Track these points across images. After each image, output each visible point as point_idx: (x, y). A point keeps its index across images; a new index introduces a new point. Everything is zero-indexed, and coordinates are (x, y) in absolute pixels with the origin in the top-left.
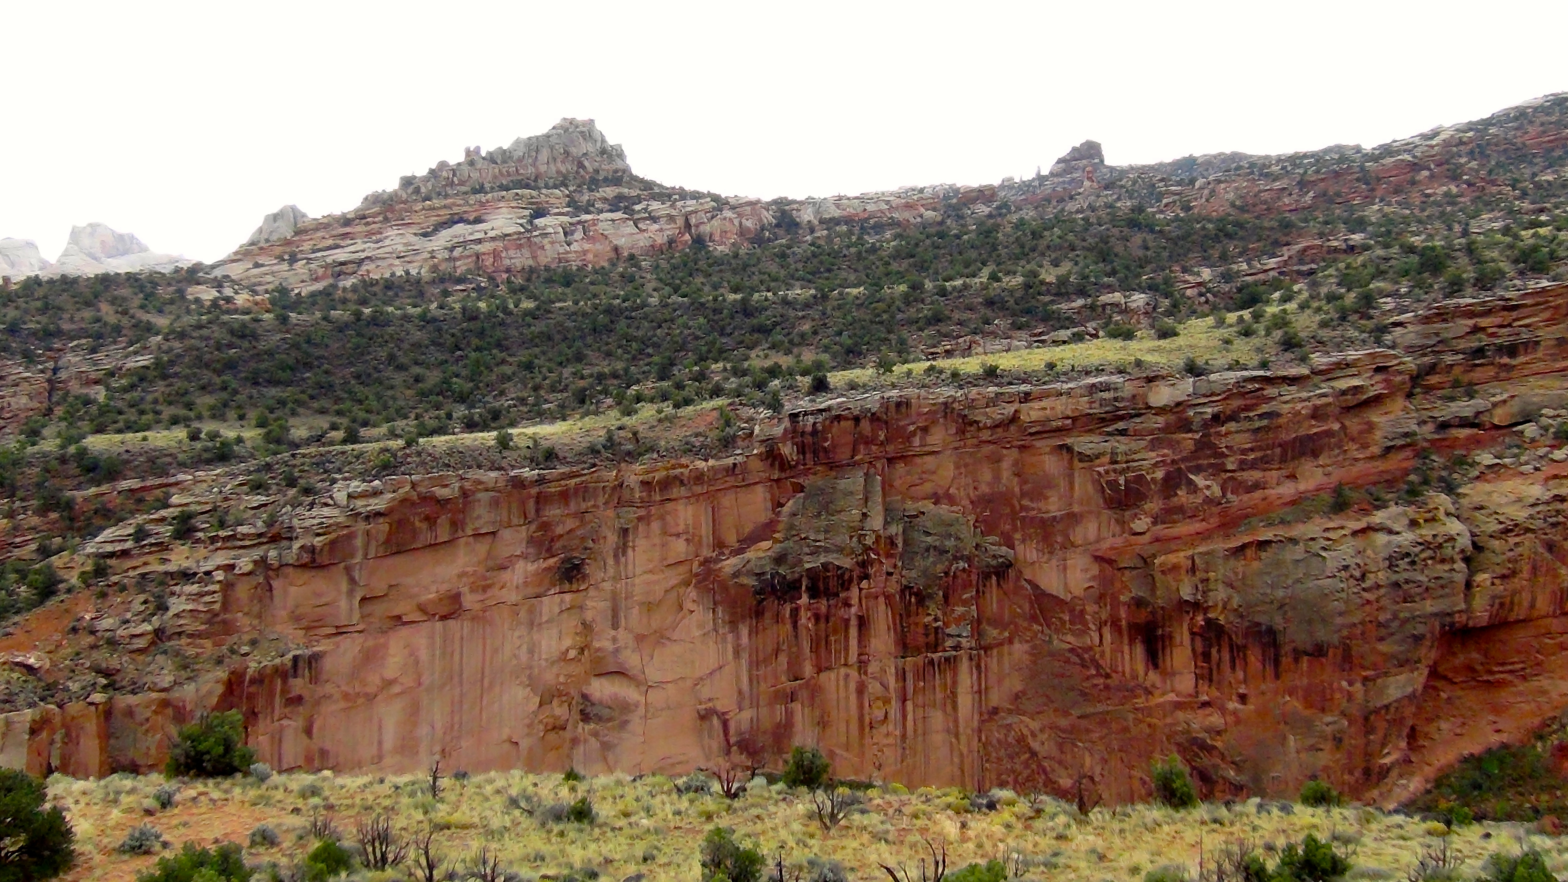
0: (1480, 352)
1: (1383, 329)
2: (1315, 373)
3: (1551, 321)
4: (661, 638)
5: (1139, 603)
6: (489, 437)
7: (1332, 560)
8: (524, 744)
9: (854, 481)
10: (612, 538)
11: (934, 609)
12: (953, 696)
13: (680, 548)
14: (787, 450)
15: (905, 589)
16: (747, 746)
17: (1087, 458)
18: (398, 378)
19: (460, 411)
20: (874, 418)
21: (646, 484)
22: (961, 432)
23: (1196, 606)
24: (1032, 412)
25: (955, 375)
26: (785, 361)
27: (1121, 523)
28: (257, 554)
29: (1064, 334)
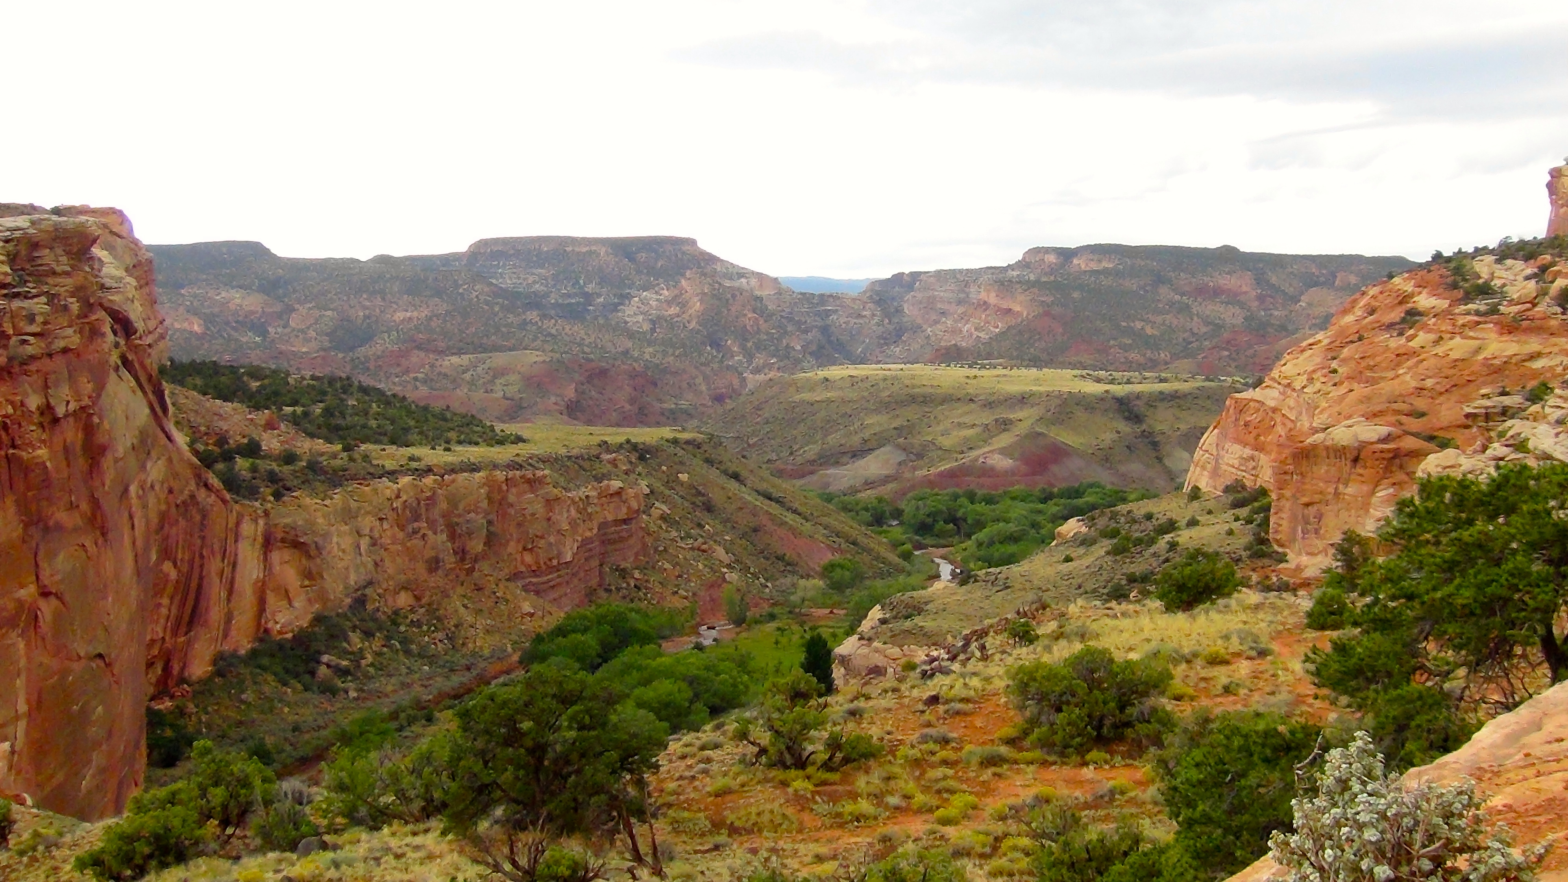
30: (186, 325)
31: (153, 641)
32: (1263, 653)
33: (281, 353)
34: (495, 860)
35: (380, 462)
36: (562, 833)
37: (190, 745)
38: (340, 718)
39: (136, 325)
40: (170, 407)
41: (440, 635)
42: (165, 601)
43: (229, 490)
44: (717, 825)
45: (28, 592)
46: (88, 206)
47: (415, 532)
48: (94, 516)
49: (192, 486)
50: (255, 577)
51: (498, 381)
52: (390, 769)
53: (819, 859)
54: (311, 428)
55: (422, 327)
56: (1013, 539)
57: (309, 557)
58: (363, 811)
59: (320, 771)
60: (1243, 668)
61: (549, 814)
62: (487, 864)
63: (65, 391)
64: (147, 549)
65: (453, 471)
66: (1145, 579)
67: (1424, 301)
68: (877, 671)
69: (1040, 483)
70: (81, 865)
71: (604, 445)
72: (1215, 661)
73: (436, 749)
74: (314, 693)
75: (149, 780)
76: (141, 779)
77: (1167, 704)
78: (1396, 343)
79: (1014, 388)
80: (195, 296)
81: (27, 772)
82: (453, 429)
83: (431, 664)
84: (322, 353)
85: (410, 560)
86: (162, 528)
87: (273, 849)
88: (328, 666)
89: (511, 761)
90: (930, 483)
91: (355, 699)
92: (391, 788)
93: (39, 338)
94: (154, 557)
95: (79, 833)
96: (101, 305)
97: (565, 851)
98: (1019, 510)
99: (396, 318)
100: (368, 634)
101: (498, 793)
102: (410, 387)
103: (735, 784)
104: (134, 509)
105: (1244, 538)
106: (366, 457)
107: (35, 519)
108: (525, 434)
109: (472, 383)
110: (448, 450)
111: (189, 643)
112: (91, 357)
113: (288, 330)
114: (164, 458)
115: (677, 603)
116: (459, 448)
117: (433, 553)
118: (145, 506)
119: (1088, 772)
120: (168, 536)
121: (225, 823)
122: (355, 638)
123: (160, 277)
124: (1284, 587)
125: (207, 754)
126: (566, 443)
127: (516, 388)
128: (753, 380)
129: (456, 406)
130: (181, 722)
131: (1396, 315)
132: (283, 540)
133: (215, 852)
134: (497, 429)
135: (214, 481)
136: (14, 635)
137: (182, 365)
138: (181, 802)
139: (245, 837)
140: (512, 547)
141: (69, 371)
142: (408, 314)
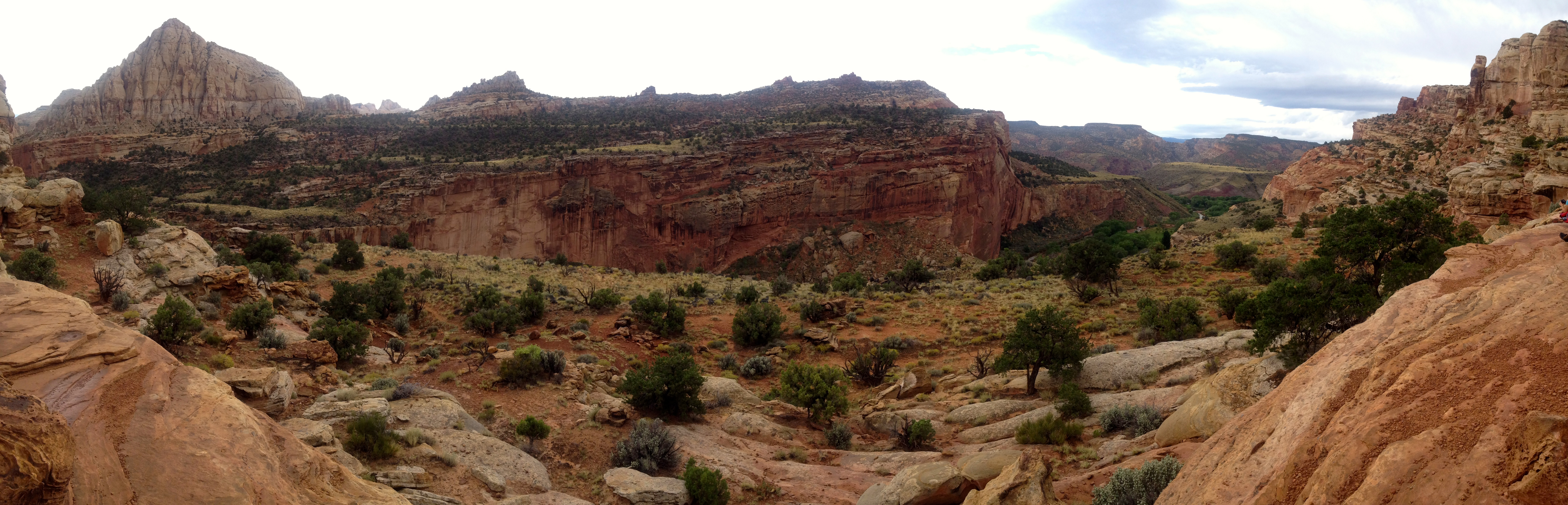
0: (747, 154)
1: (724, 146)
2: (706, 157)
3: (764, 147)
4: (526, 221)
5: (657, 217)
6: (482, 163)
7: (708, 208)
8: (487, 247)
9: (582, 181)
10: (514, 193)
11: (602, 217)
12: (606, 241)
13: (533, 196)
14: (564, 171)
15: (594, 211)
16: (548, 251)
17: (644, 177)
18: (459, 145)
19: (476, 155)
20: (588, 162)
21: (524, 178)
22: (612, 168)
23: (672, 219)
24: (631, 163)
25: (611, 152)
26: (565, 145)
27: (654, 195)
28: (420, 191)
29: (641, 142)
30: (1016, 142)
31: (1003, 220)
32: (1281, 243)
33: (1038, 150)
34: (1074, 288)
35: (1061, 180)
36: (1092, 282)
37: (1008, 247)
38: (1045, 243)
39: (1003, 142)
40: (1010, 162)
41: (1072, 224)
42: (1007, 210)
43: (1023, 184)
44: (1134, 283)
45: (975, 206)
46: (995, 111)
47: (1068, 198)
48: (991, 188)
49: (1015, 183)
50: (1028, 206)
51: (1091, 161)
53: (1160, 294)
54: (1044, 170)
55: (1073, 145)
56: (1219, 209)
57: (1042, 202)
59: (1036, 257)
60: (1276, 247)
61: (1089, 277)
62: (1072, 289)
63: (987, 157)
64: (1003, 197)
65: (1078, 183)
66: (1252, 221)
67: (1322, 154)
68: (1182, 241)
69: (1227, 196)
70: (975, 275)
71: (1116, 179)
72: (1269, 245)
73: (1065, 255)
74: (1040, 236)
75: (997, 254)
76: (995, 253)
77: (1256, 256)
78: (1315, 165)
79: (1221, 171)
80: (1019, 134)
82: (1079, 172)
83: (1070, 231)
84: (1048, 151)
85: (1066, 205)
86: (1007, 192)
87: (1020, 278)
88: (1045, 230)
89: (1081, 261)
90: (1198, 194)
91: (1050, 238)
92: (1052, 264)
93: (982, 144)
94: (1005, 200)
95: (977, 266)
96: (996, 136)
97: (1093, 286)
98: (1220, 202)
100: (1055, 223)
101: (1077, 270)
102: (1069, 161)
103: (1140, 272)
104: (1001, 187)
105: (1276, 212)
106: (1057, 178)
107: (978, 188)
108: (1096, 175)
109: (1085, 161)
110: (1078, 177)
111: (1012, 221)
112: (993, 149)
113: (1040, 145)
114: (1008, 175)
115: (1132, 221)
116: (1080, 177)
118: (1003, 187)
119: (1234, 274)
120: (1008, 195)
122: (1052, 223)
123: (1010, 129)
124: (1285, 225)
126: (1107, 178)
127: (1095, 163)
128: (1154, 164)
129: (1080, 166)
130: (1007, 240)
131: (1315, 157)
132: (1036, 198)
134: (1090, 173)
135: (1020, 182)
136: (972, 215)
137: (1014, 152)
140: (1092, 203)
141: (988, 152)
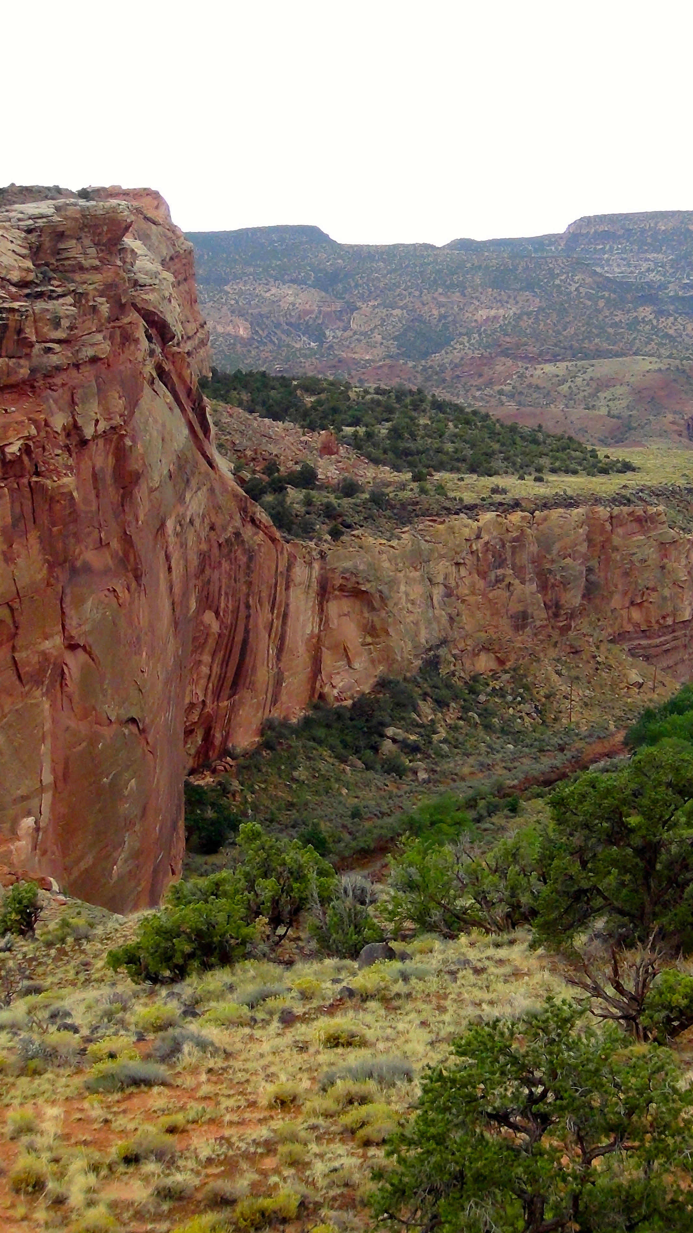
30: (230, 329)
31: (192, 705)
33: (340, 361)
34: (595, 982)
35: (457, 494)
36: (677, 954)
37: (235, 828)
38: (406, 804)
39: (173, 329)
40: (212, 426)
41: (527, 707)
42: (206, 658)
43: (279, 527)
45: (53, 644)
46: (120, 187)
47: (498, 581)
48: (126, 554)
49: (238, 523)
50: (308, 631)
51: (601, 395)
52: (468, 866)
54: (376, 453)
55: (509, 328)
57: (372, 609)
58: (436, 915)
59: (386, 866)
61: (661, 929)
62: (585, 987)
63: (93, 408)
64: (185, 594)
65: (545, 506)
70: (115, 961)
73: (524, 844)
74: (376, 772)
75: (187, 867)
76: (179, 866)
80: (241, 293)
81: (53, 853)
82: (547, 455)
83: (516, 743)
84: (388, 361)
85: (492, 615)
86: (203, 571)
87: (329, 956)
88: (394, 741)
89: (614, 862)
91: (424, 781)
92: (470, 888)
93: (64, 345)
94: (193, 605)
95: (111, 925)
96: (134, 305)
97: (682, 976)
99: (477, 317)
101: (599, 902)
102: (494, 402)
104: (171, 548)
106: (441, 489)
107: (61, 559)
108: (636, 461)
109: (570, 397)
110: (539, 479)
111: (233, 709)
112: (122, 368)
113: (349, 333)
114: (205, 489)
116: (552, 478)
117: (520, 608)
118: (183, 545)
120: (209, 582)
121: (276, 921)
123: (201, 272)
125: (255, 839)
126: (687, 472)
127: (624, 403)
129: (549, 426)
130: (224, 801)
132: (342, 588)
133: (264, 955)
134: (601, 455)
135: (263, 516)
136: (38, 693)
137: (226, 377)
138: (225, 894)
139: (299, 939)
140: (617, 601)
141: (98, 385)
142: (493, 313)
